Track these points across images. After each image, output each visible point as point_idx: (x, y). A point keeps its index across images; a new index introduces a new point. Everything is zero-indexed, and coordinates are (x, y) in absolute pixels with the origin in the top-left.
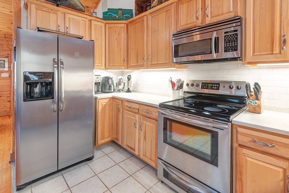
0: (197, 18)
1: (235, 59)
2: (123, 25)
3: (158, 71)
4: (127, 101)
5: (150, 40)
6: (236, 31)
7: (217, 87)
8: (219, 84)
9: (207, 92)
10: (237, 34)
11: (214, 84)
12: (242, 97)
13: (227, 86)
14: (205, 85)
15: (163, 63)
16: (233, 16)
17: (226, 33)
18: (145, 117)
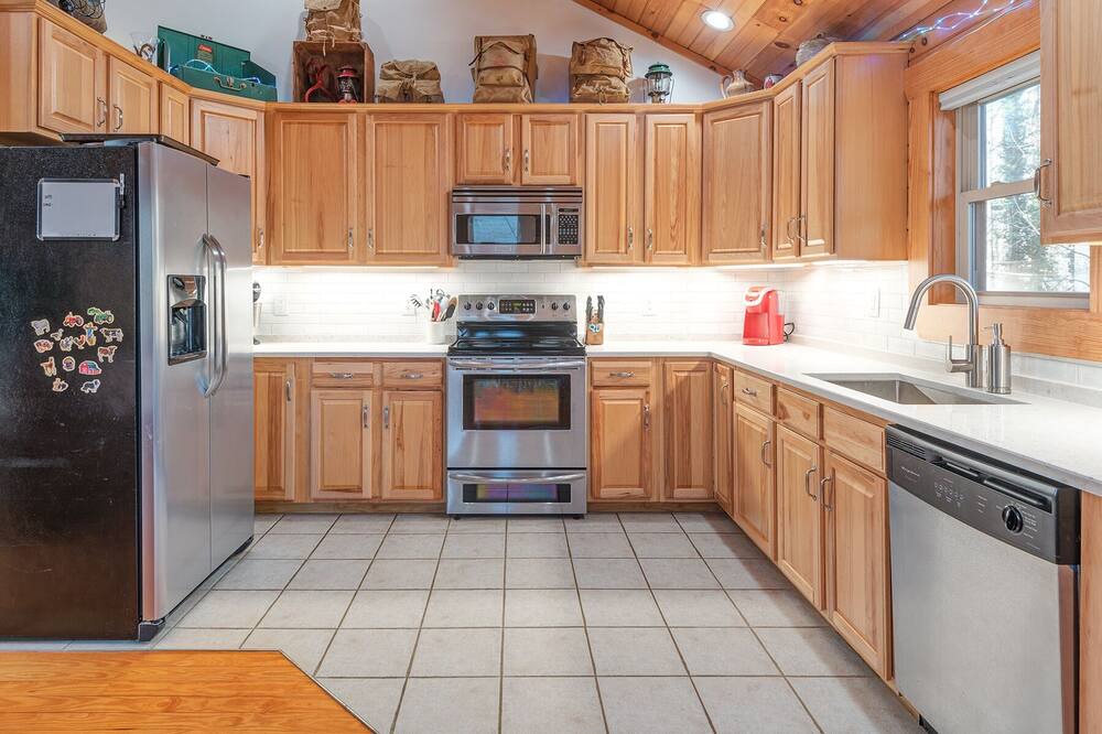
0: (505, 168)
1: (570, 257)
2: (253, 115)
3: (399, 272)
4: (318, 360)
5: (372, 186)
6: (577, 210)
7: (530, 307)
8: (533, 301)
9: (513, 320)
10: (577, 216)
11: (526, 301)
12: (568, 323)
13: (548, 305)
14: (508, 304)
15: (418, 254)
16: (569, 182)
17: (561, 210)
18: (398, 390)
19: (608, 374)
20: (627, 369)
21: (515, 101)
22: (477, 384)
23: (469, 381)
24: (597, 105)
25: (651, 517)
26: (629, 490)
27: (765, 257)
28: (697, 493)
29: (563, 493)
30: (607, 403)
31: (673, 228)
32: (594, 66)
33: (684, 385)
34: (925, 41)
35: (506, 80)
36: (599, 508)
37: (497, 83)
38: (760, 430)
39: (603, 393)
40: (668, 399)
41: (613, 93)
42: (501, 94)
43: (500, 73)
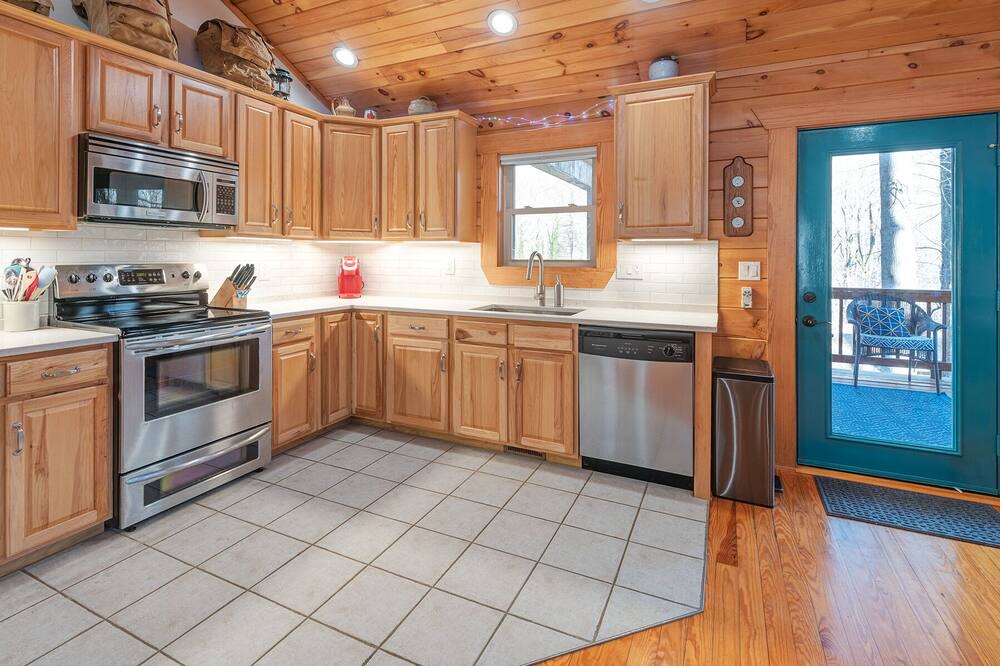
6: (234, 183)
8: (160, 271)
10: (234, 188)
11: (151, 271)
13: (178, 274)
16: (221, 154)
17: (219, 180)
18: (32, 397)
19: (284, 333)
20: (299, 327)
21: (165, 54)
22: (161, 365)
23: (152, 364)
24: (249, 89)
25: (307, 446)
26: (299, 429)
27: (376, 236)
28: (342, 414)
29: (251, 451)
30: (282, 358)
31: (304, 208)
32: (246, 52)
33: (335, 333)
34: (491, 125)
35: (155, 28)
36: (281, 452)
37: (142, 27)
38: (430, 350)
39: (281, 350)
40: (324, 347)
41: (261, 82)
42: (150, 41)
43: (149, 19)
